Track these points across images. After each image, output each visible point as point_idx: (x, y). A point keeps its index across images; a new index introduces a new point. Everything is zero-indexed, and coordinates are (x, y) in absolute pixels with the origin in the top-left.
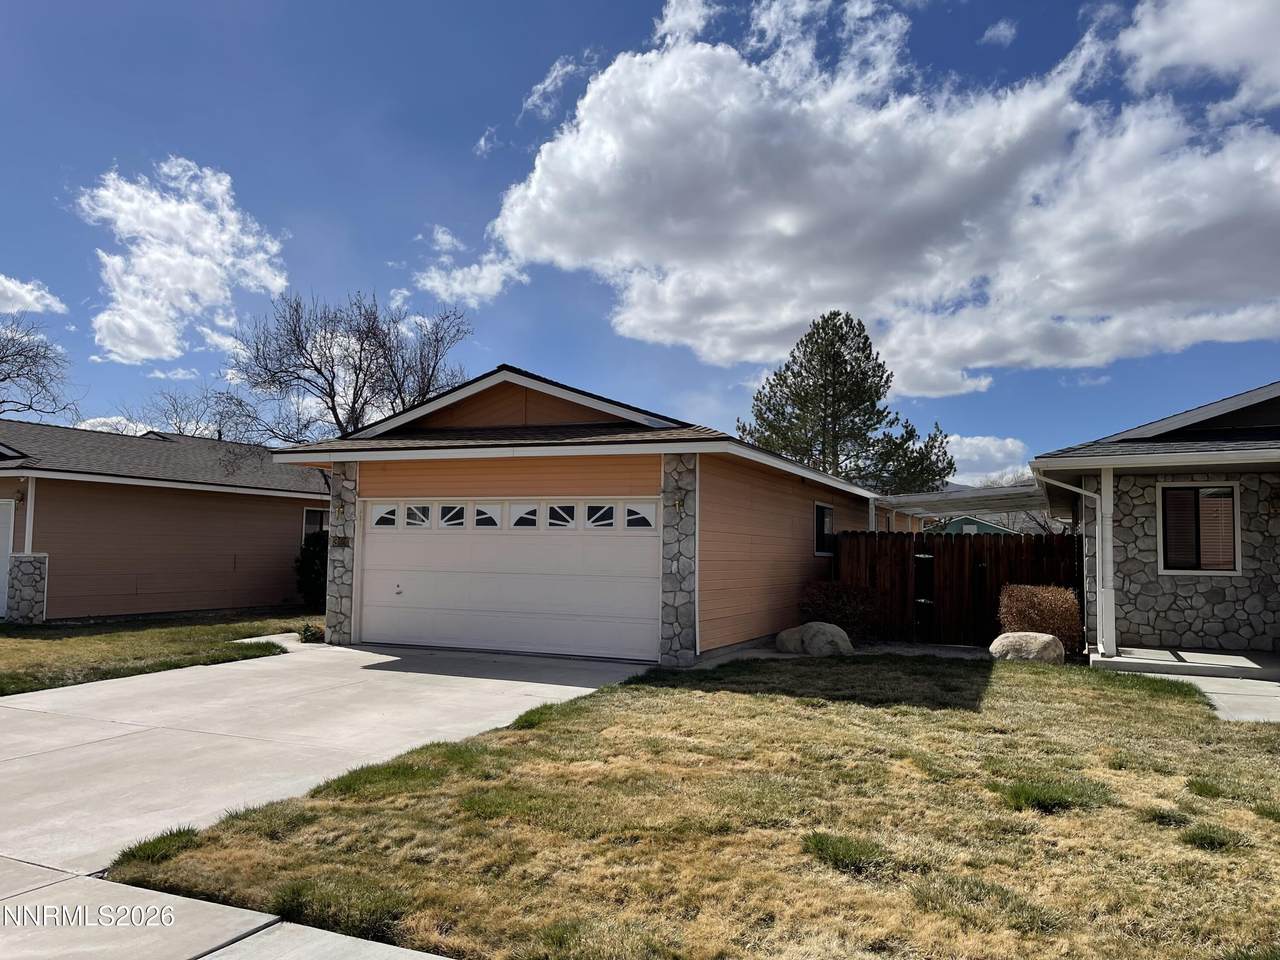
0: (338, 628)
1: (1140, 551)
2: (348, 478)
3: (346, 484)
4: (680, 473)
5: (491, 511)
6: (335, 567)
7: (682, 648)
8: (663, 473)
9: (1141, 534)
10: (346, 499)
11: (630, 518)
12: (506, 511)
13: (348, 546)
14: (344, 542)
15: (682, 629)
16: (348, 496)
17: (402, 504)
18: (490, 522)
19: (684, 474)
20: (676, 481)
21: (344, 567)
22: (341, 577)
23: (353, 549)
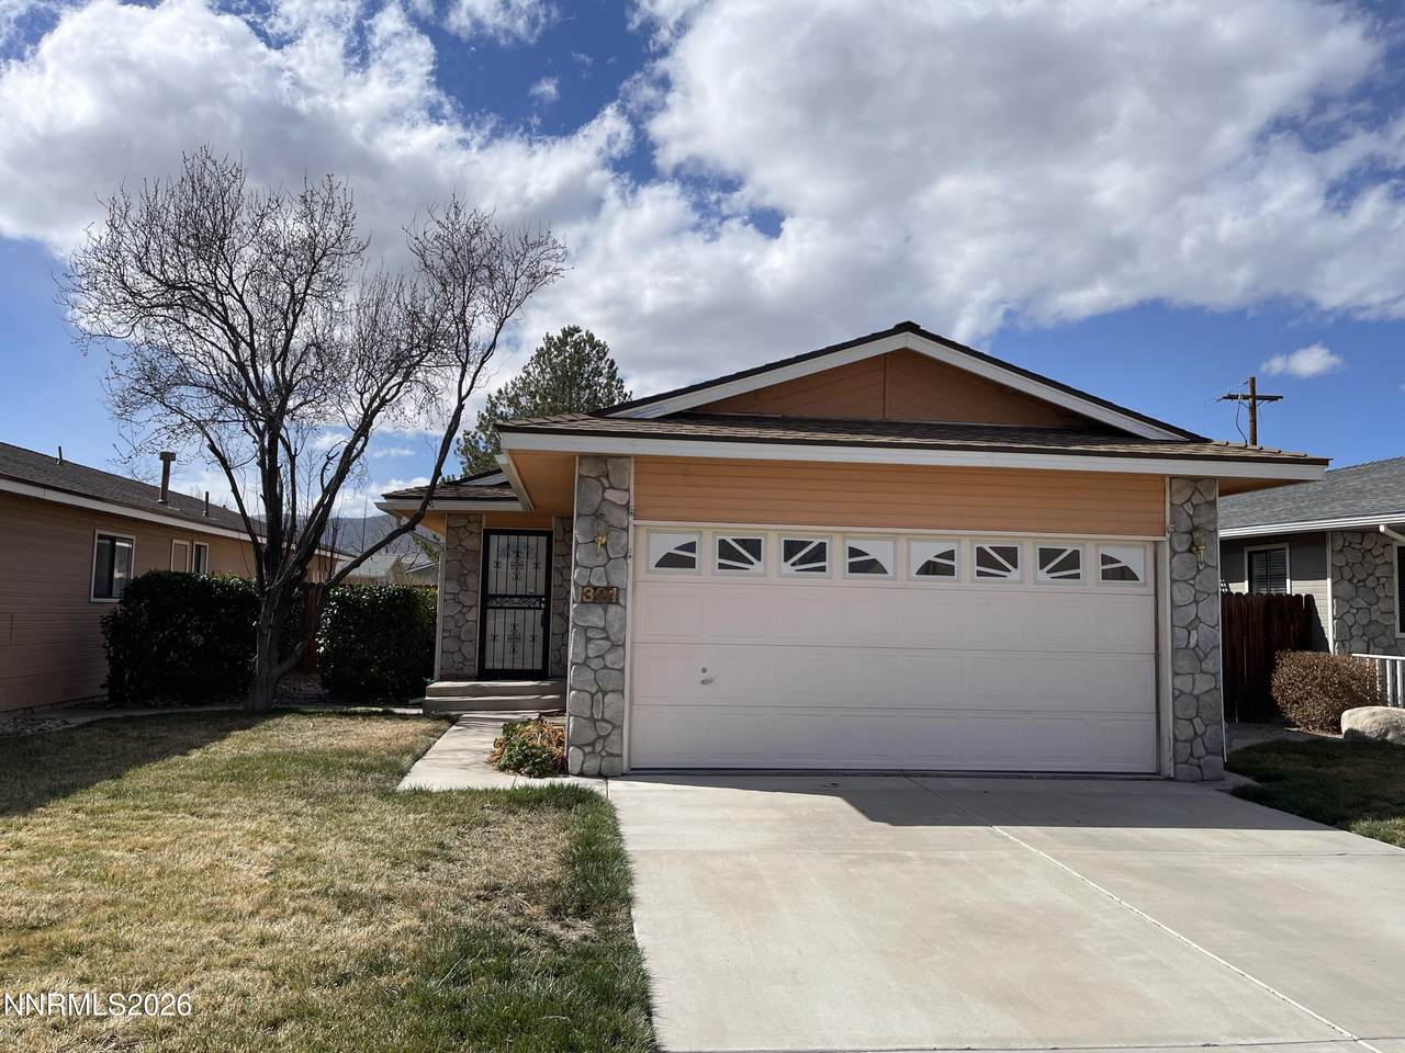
0: (599, 747)
1: (1382, 613)
2: (615, 483)
3: (610, 495)
4: (1195, 507)
5: (874, 549)
6: (588, 640)
7: (1208, 753)
8: (1168, 505)
9: (1382, 595)
10: (612, 520)
11: (1105, 567)
12: (902, 550)
13: (617, 603)
14: (606, 596)
15: (1206, 726)
16: (615, 517)
17: (708, 535)
18: (872, 566)
19: (1202, 508)
20: (1191, 517)
21: (607, 638)
22: (602, 656)
23: (625, 607)
